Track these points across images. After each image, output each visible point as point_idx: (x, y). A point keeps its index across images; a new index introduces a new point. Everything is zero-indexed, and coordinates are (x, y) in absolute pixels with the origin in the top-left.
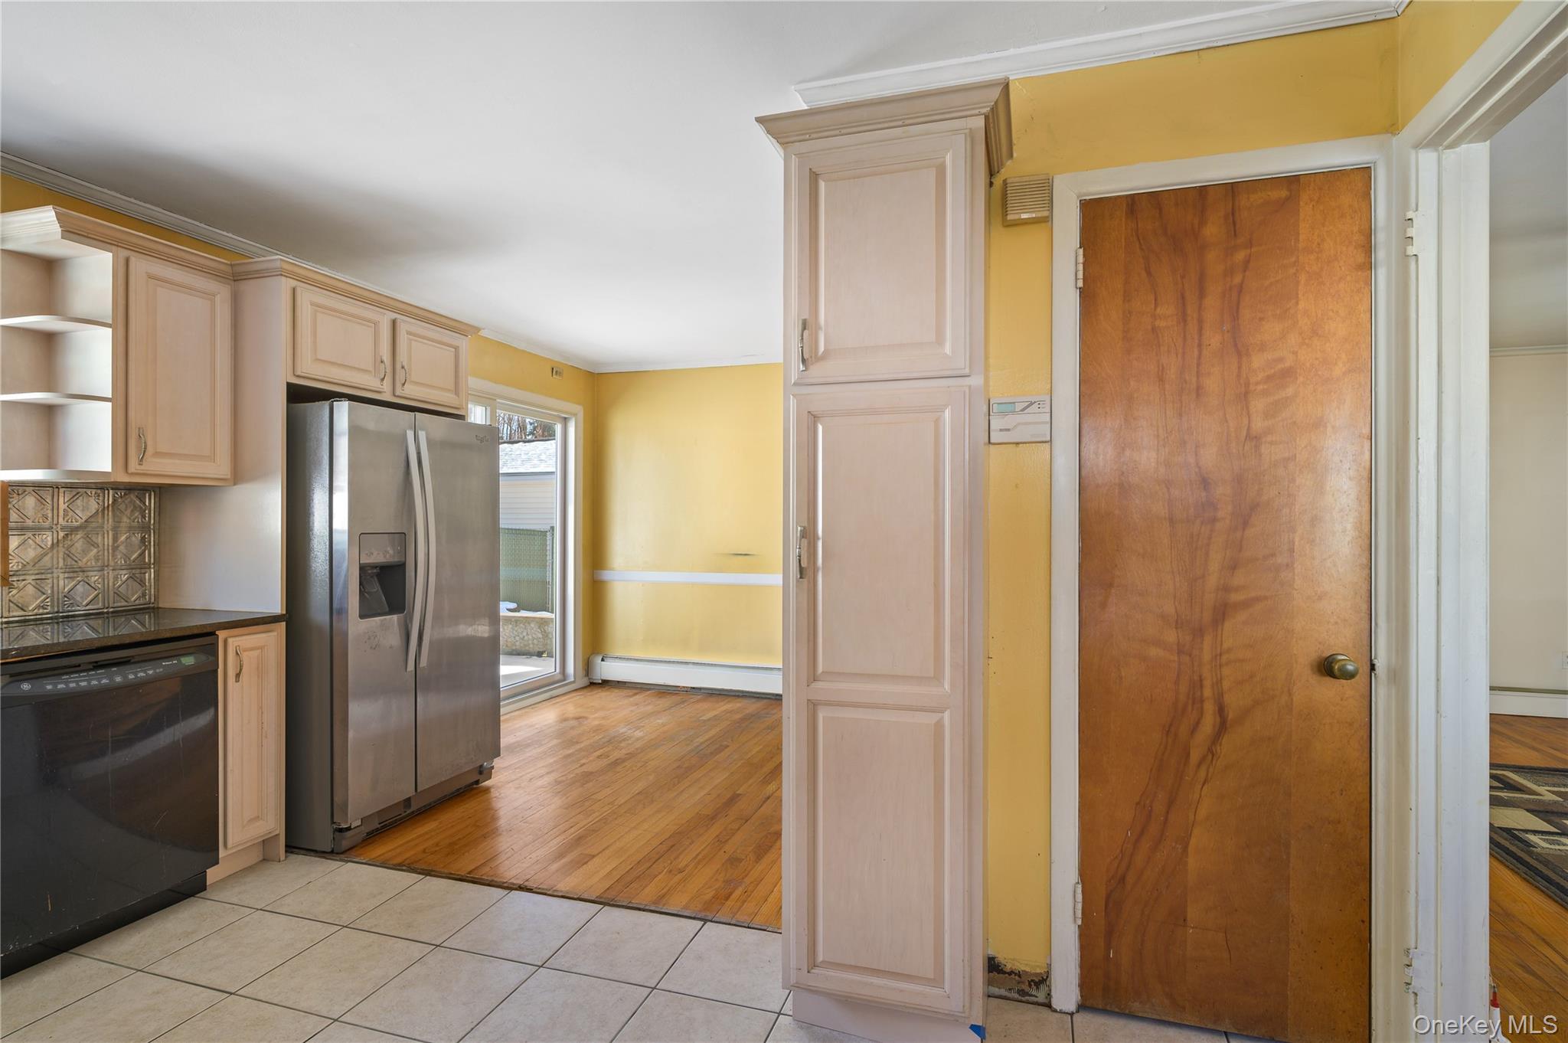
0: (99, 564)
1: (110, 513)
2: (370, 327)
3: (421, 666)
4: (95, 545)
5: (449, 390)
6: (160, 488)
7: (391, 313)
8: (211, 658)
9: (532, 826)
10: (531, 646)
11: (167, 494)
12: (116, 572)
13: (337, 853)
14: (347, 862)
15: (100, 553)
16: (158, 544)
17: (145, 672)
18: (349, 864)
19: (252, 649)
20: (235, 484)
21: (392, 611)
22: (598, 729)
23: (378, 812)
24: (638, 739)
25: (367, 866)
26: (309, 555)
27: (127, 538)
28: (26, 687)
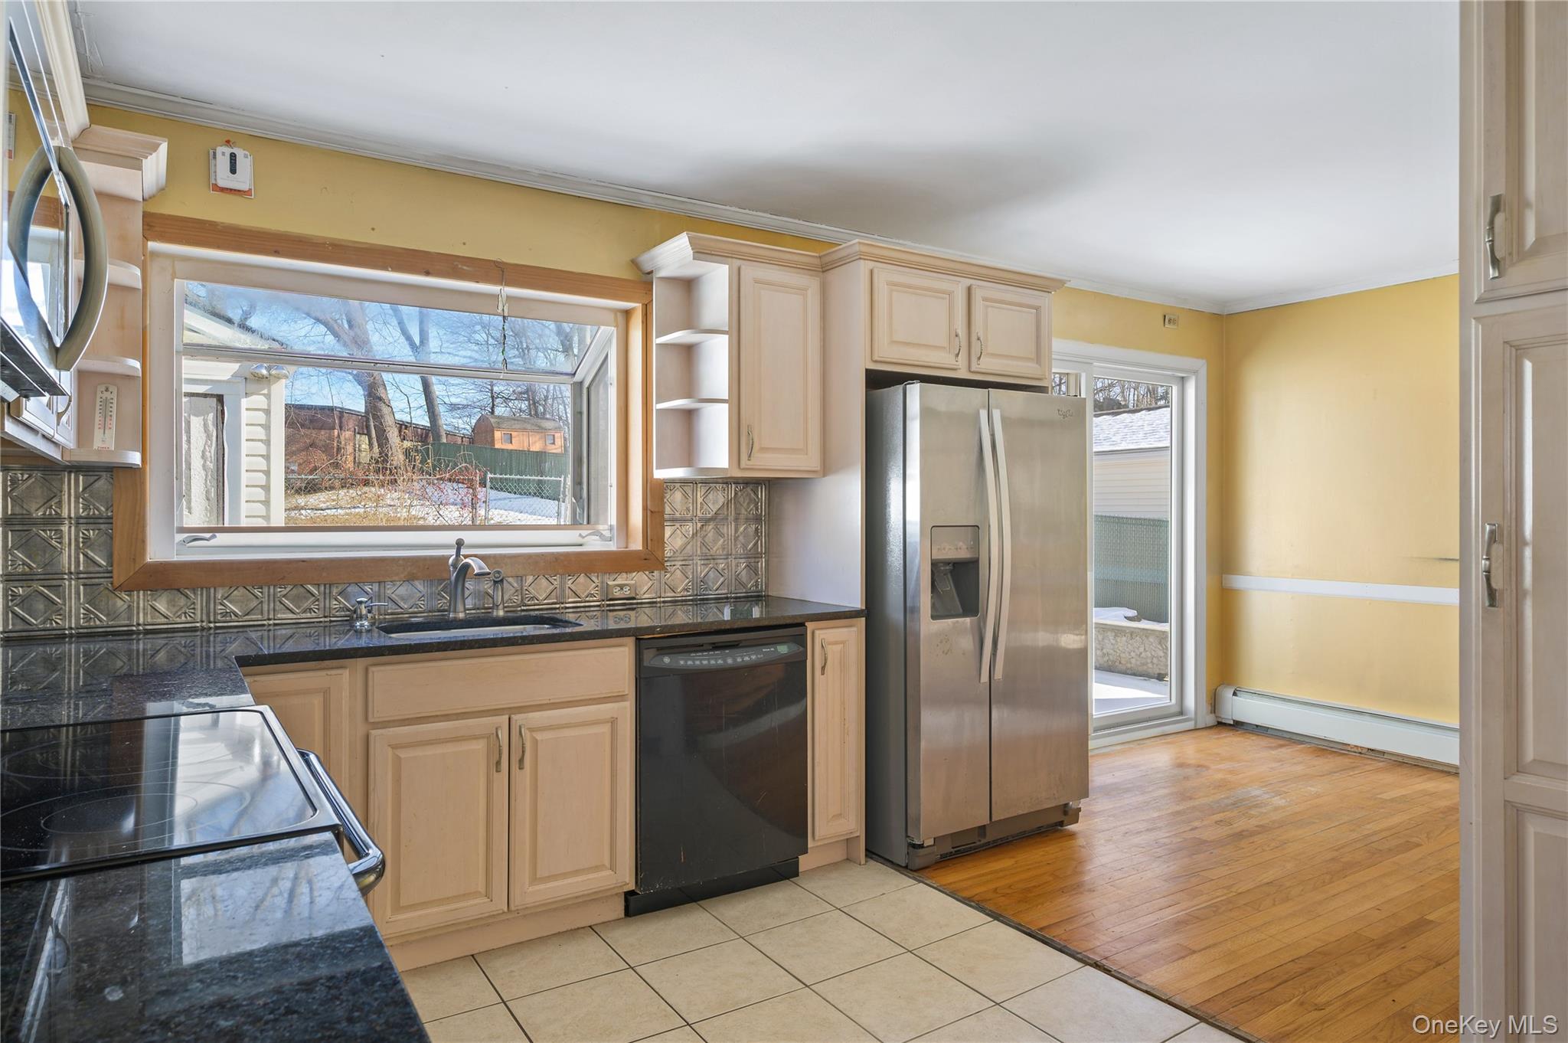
0: (725, 553)
1: (733, 506)
2: (946, 299)
3: (996, 678)
4: (722, 535)
5: (1032, 359)
6: (769, 481)
7: (967, 280)
8: (801, 649)
9: (1119, 891)
10: (1150, 665)
11: (773, 485)
12: (737, 560)
13: (911, 870)
14: (920, 882)
15: (726, 543)
16: (768, 535)
17: (750, 657)
18: (921, 884)
19: (836, 643)
20: (824, 476)
21: (965, 614)
22: (1221, 785)
23: (952, 834)
24: (1276, 809)
25: (937, 891)
26: (886, 548)
27: (745, 529)
28: (667, 660)
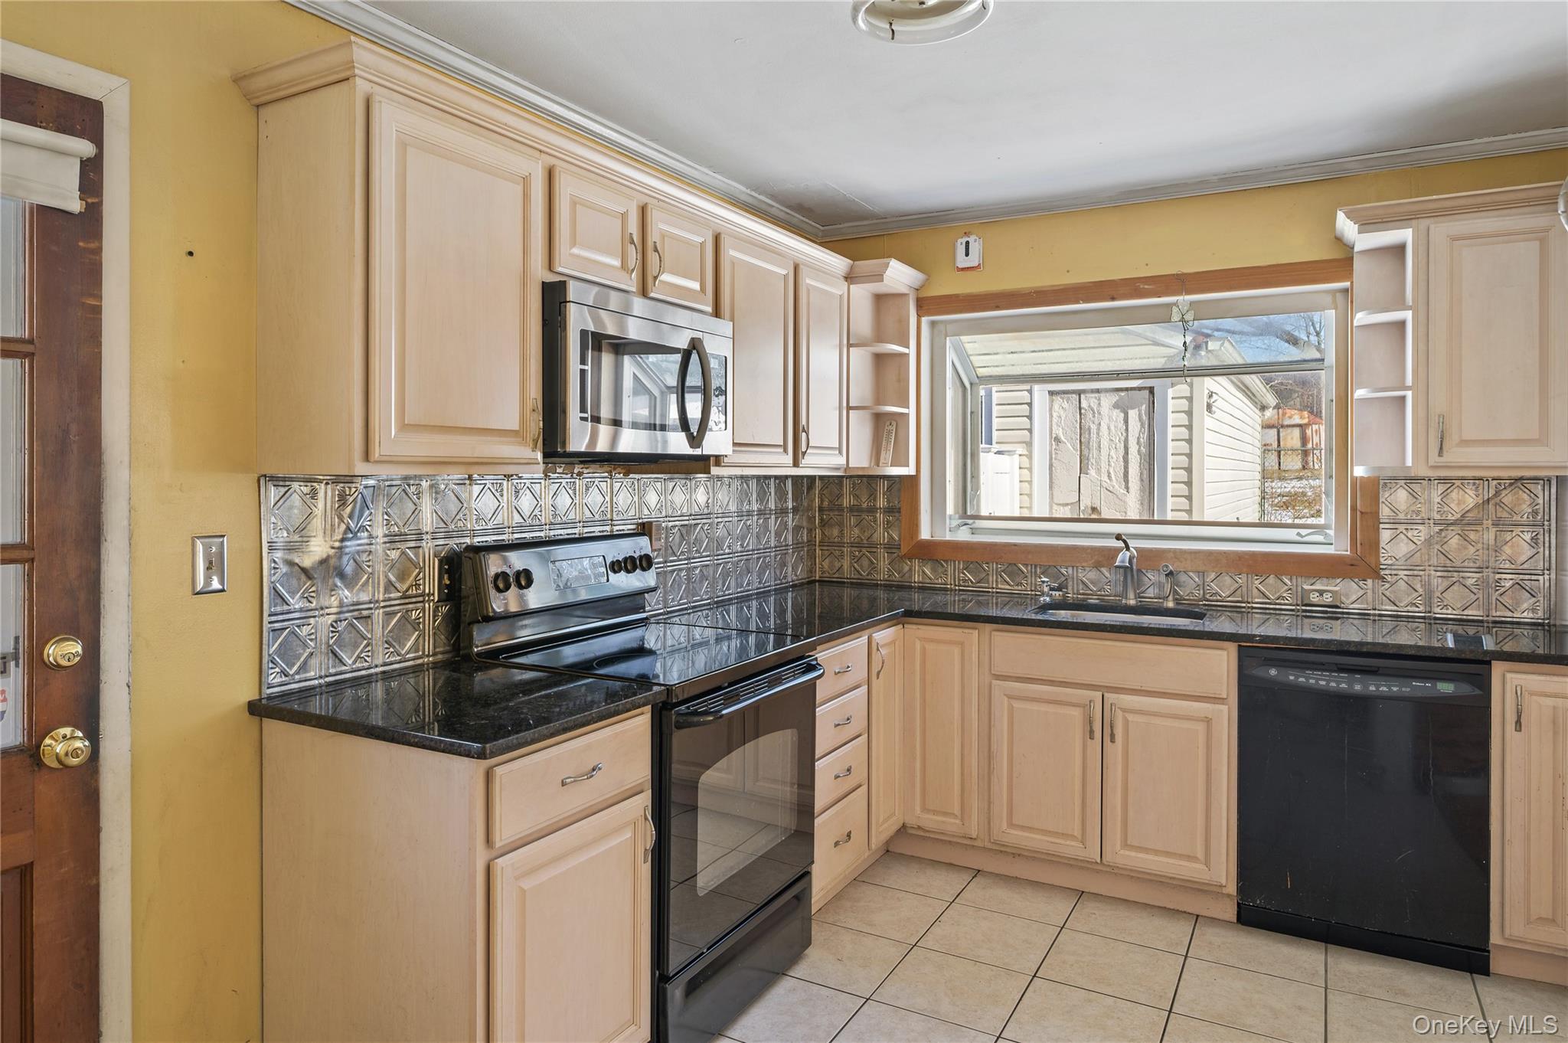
1: (1491, 507)
8: (1478, 692)
12: (1499, 577)
16: (1555, 546)
17: (1389, 688)
27: (1513, 537)
28: (1273, 672)
